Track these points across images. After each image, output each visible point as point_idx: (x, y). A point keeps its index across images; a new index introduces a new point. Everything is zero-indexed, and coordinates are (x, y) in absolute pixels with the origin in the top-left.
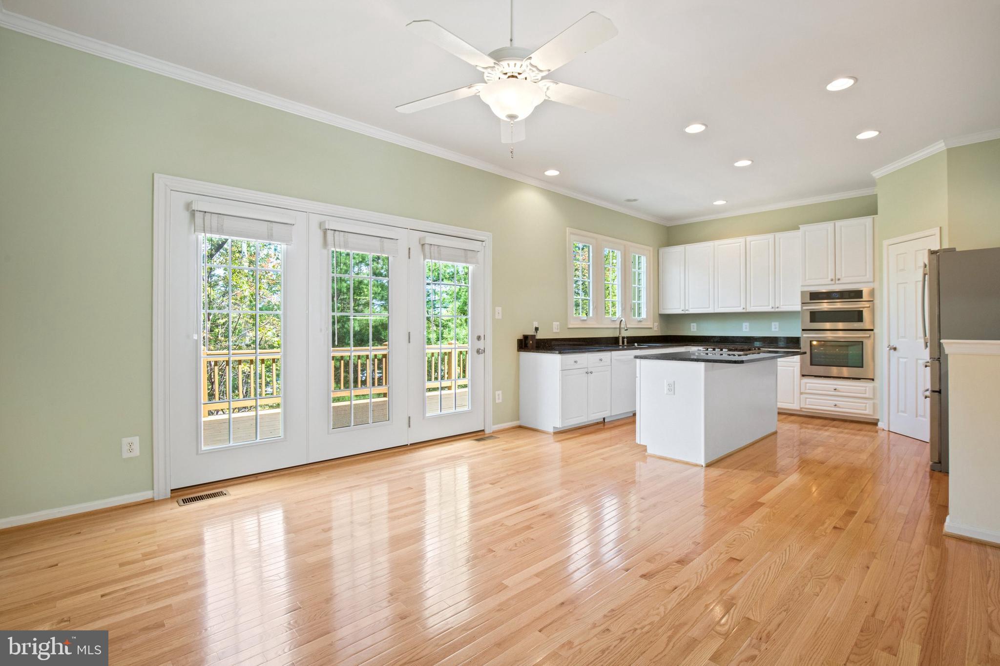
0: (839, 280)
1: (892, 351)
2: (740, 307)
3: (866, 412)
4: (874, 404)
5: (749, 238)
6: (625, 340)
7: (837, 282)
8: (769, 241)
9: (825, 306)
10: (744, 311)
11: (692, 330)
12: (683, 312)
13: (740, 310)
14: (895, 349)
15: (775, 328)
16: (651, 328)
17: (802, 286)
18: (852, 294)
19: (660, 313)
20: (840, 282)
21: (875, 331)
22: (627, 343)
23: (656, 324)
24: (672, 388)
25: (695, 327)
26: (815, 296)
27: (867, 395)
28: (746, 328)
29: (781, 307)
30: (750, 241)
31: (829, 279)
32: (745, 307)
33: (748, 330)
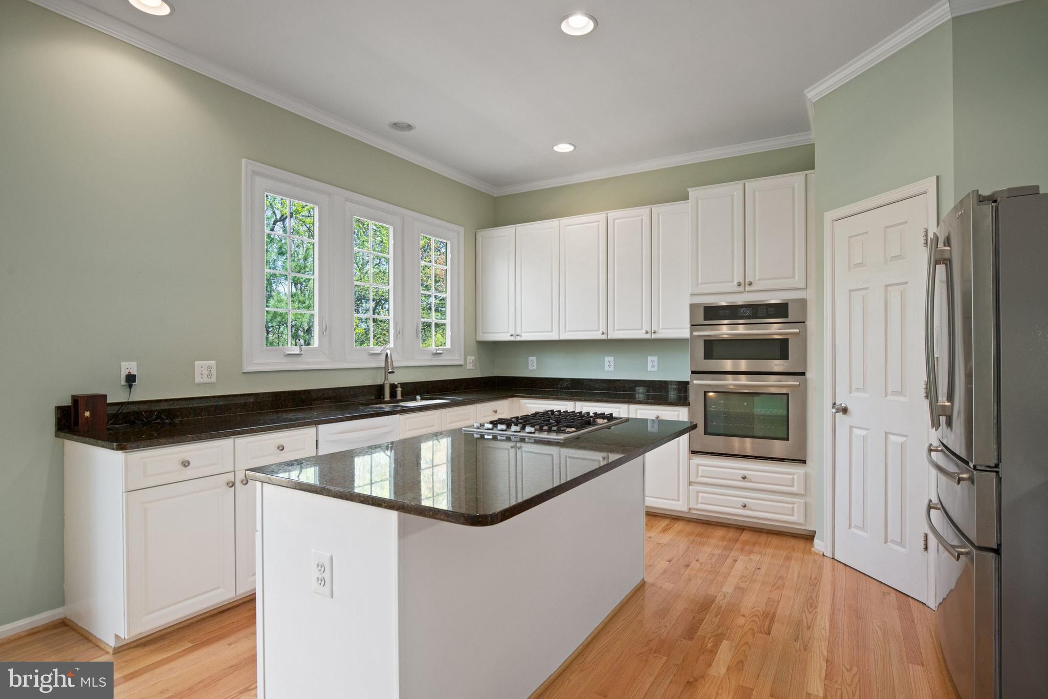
0: (750, 284)
1: (840, 415)
3: (794, 519)
4: (806, 504)
5: (612, 214)
6: (399, 389)
7: (748, 288)
8: (642, 219)
9: (724, 330)
10: (604, 337)
11: (530, 368)
12: (512, 339)
13: (597, 336)
14: (845, 411)
15: (653, 366)
16: (461, 365)
17: (692, 295)
18: (772, 311)
19: (477, 340)
20: (752, 288)
21: (808, 375)
22: (402, 395)
23: (471, 359)
24: (327, 575)
25: (535, 363)
26: (713, 313)
27: (794, 489)
28: (609, 366)
29: (660, 331)
30: (614, 220)
31: (735, 282)
32: (605, 331)
33: (612, 369)
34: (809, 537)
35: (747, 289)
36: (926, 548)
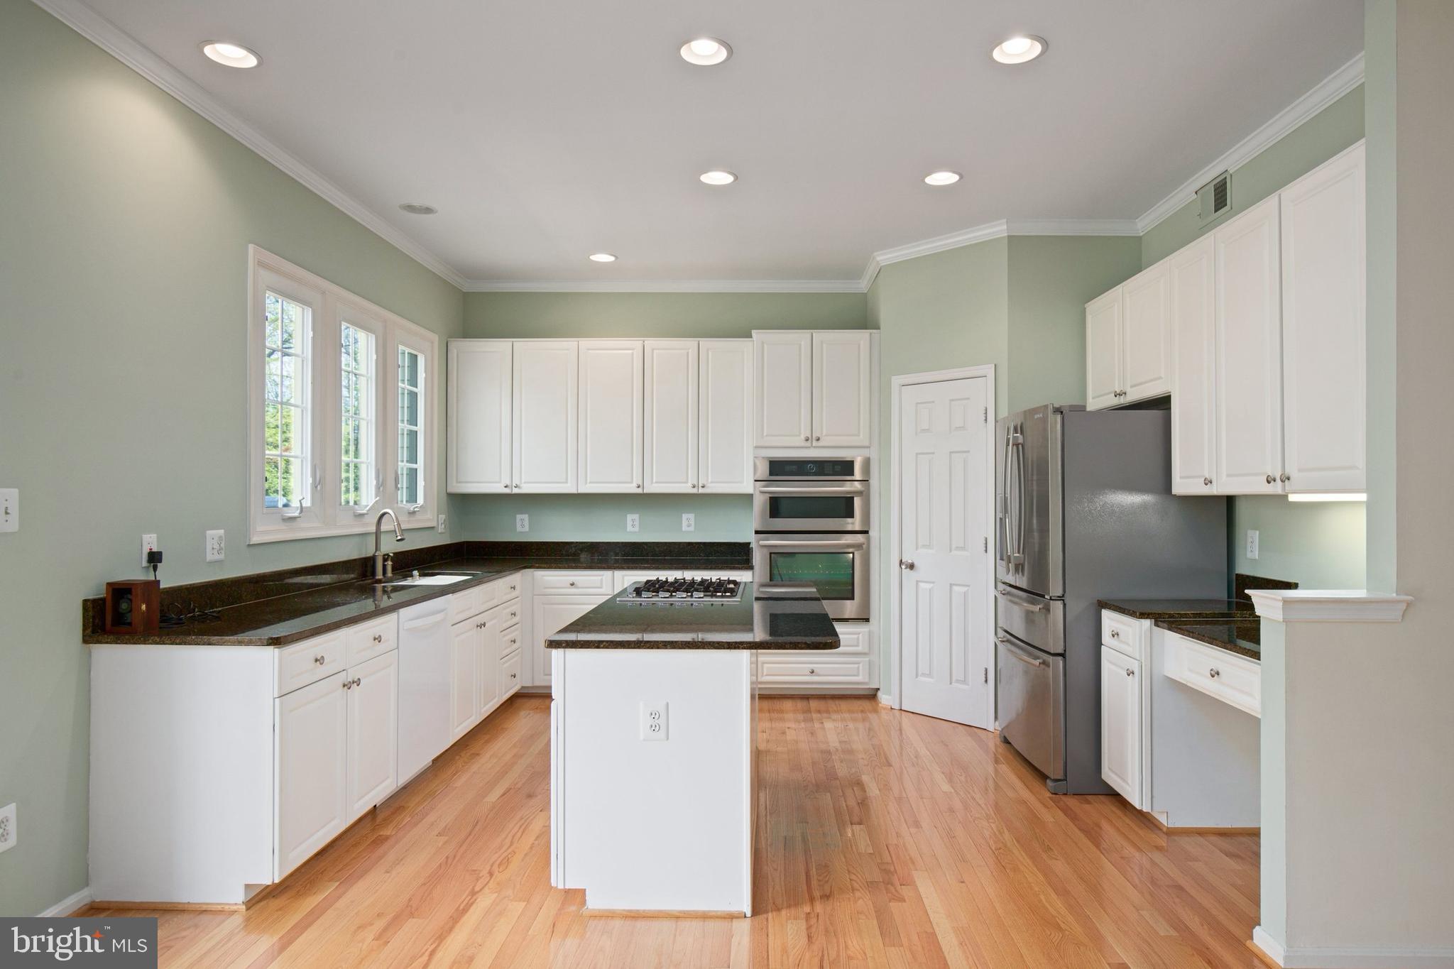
0: (818, 439)
1: (906, 572)
2: (632, 482)
3: (859, 679)
4: (870, 662)
5: (651, 343)
6: (389, 563)
7: (815, 443)
8: (688, 353)
9: (794, 487)
10: (639, 491)
11: (519, 529)
12: (507, 491)
13: (631, 488)
14: (912, 566)
15: (689, 526)
16: (433, 528)
17: (756, 447)
18: (838, 468)
19: (451, 490)
20: (820, 443)
21: (871, 533)
23: (442, 517)
24: (662, 721)
25: (526, 523)
26: (779, 468)
27: (859, 649)
28: (633, 525)
29: (708, 485)
30: (653, 350)
31: (803, 437)
32: (641, 484)
33: (637, 529)
34: (872, 696)
35: (814, 445)
36: (986, 681)
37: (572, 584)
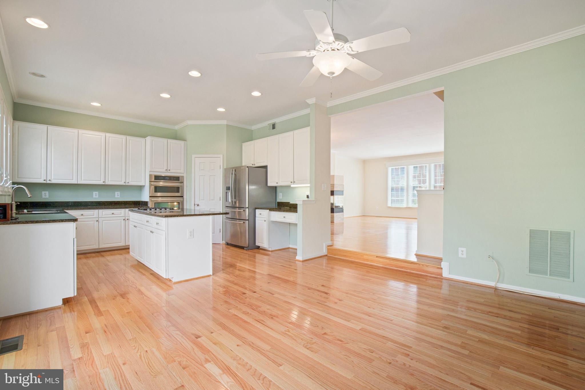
0: (170, 170)
1: (196, 206)
2: (101, 180)
5: (108, 135)
8: (122, 140)
9: (161, 184)
10: (104, 183)
11: (43, 197)
12: (45, 182)
13: (101, 182)
14: (198, 205)
15: (118, 196)
17: (150, 171)
18: (175, 179)
19: (14, 181)
21: (184, 197)
24: (192, 233)
25: (47, 195)
26: (157, 178)
29: (130, 182)
30: (109, 137)
31: (165, 169)
32: (104, 181)
33: (97, 197)
35: (168, 172)
36: (220, 232)
37: (82, 215)
